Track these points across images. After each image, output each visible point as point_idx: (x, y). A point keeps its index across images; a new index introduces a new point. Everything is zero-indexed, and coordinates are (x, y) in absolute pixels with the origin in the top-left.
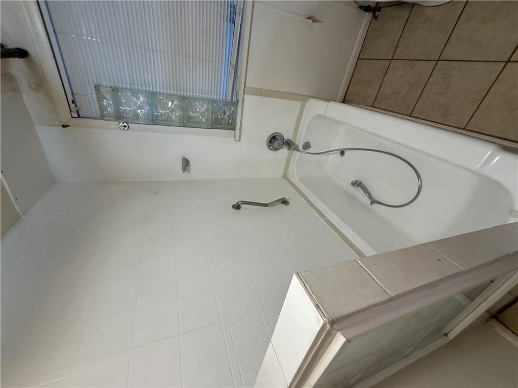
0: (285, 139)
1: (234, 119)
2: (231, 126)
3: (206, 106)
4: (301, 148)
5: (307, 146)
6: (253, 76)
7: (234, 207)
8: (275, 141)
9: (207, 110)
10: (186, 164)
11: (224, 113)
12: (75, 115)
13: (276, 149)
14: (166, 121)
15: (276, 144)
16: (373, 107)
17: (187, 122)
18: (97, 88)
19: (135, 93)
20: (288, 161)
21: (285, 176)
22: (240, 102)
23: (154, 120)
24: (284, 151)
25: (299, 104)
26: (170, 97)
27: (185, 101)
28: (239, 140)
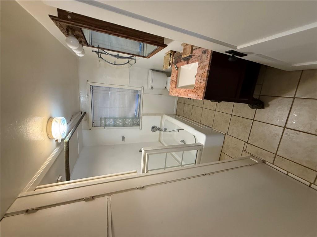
0: (158, 127)
1: (139, 123)
2: (139, 125)
3: (130, 120)
4: (163, 130)
5: (165, 129)
6: (144, 110)
7: (139, 151)
8: (154, 128)
9: (131, 121)
10: (123, 138)
11: (136, 121)
12: (93, 126)
13: (154, 131)
14: (119, 126)
15: (154, 129)
16: (183, 116)
17: (124, 125)
18: (101, 119)
19: (110, 118)
20: (160, 135)
21: (159, 141)
22: (141, 118)
23: (115, 125)
24: (158, 132)
25: (160, 117)
26: (120, 118)
27: (124, 119)
28: (141, 129)
